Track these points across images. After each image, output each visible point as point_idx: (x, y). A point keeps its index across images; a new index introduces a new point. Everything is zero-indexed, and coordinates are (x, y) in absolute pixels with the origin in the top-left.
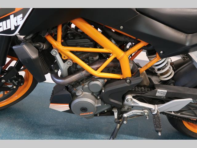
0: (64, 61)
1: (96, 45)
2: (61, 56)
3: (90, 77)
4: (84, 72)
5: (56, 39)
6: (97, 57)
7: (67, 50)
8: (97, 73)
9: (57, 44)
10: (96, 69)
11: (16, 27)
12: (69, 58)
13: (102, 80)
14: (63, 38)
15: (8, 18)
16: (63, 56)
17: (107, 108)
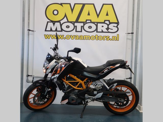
0: (66, 85)
1: (75, 80)
2: (66, 84)
3: (74, 89)
4: (72, 88)
5: (64, 79)
6: (76, 84)
7: (67, 82)
8: (76, 88)
9: (65, 80)
10: (75, 87)
11: (56, 77)
12: (68, 84)
13: (77, 90)
14: (66, 79)
15: (55, 75)
16: (66, 83)
17: (80, 101)
